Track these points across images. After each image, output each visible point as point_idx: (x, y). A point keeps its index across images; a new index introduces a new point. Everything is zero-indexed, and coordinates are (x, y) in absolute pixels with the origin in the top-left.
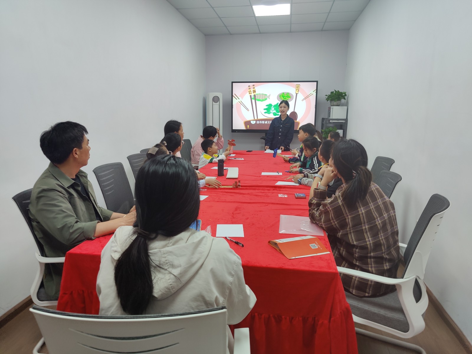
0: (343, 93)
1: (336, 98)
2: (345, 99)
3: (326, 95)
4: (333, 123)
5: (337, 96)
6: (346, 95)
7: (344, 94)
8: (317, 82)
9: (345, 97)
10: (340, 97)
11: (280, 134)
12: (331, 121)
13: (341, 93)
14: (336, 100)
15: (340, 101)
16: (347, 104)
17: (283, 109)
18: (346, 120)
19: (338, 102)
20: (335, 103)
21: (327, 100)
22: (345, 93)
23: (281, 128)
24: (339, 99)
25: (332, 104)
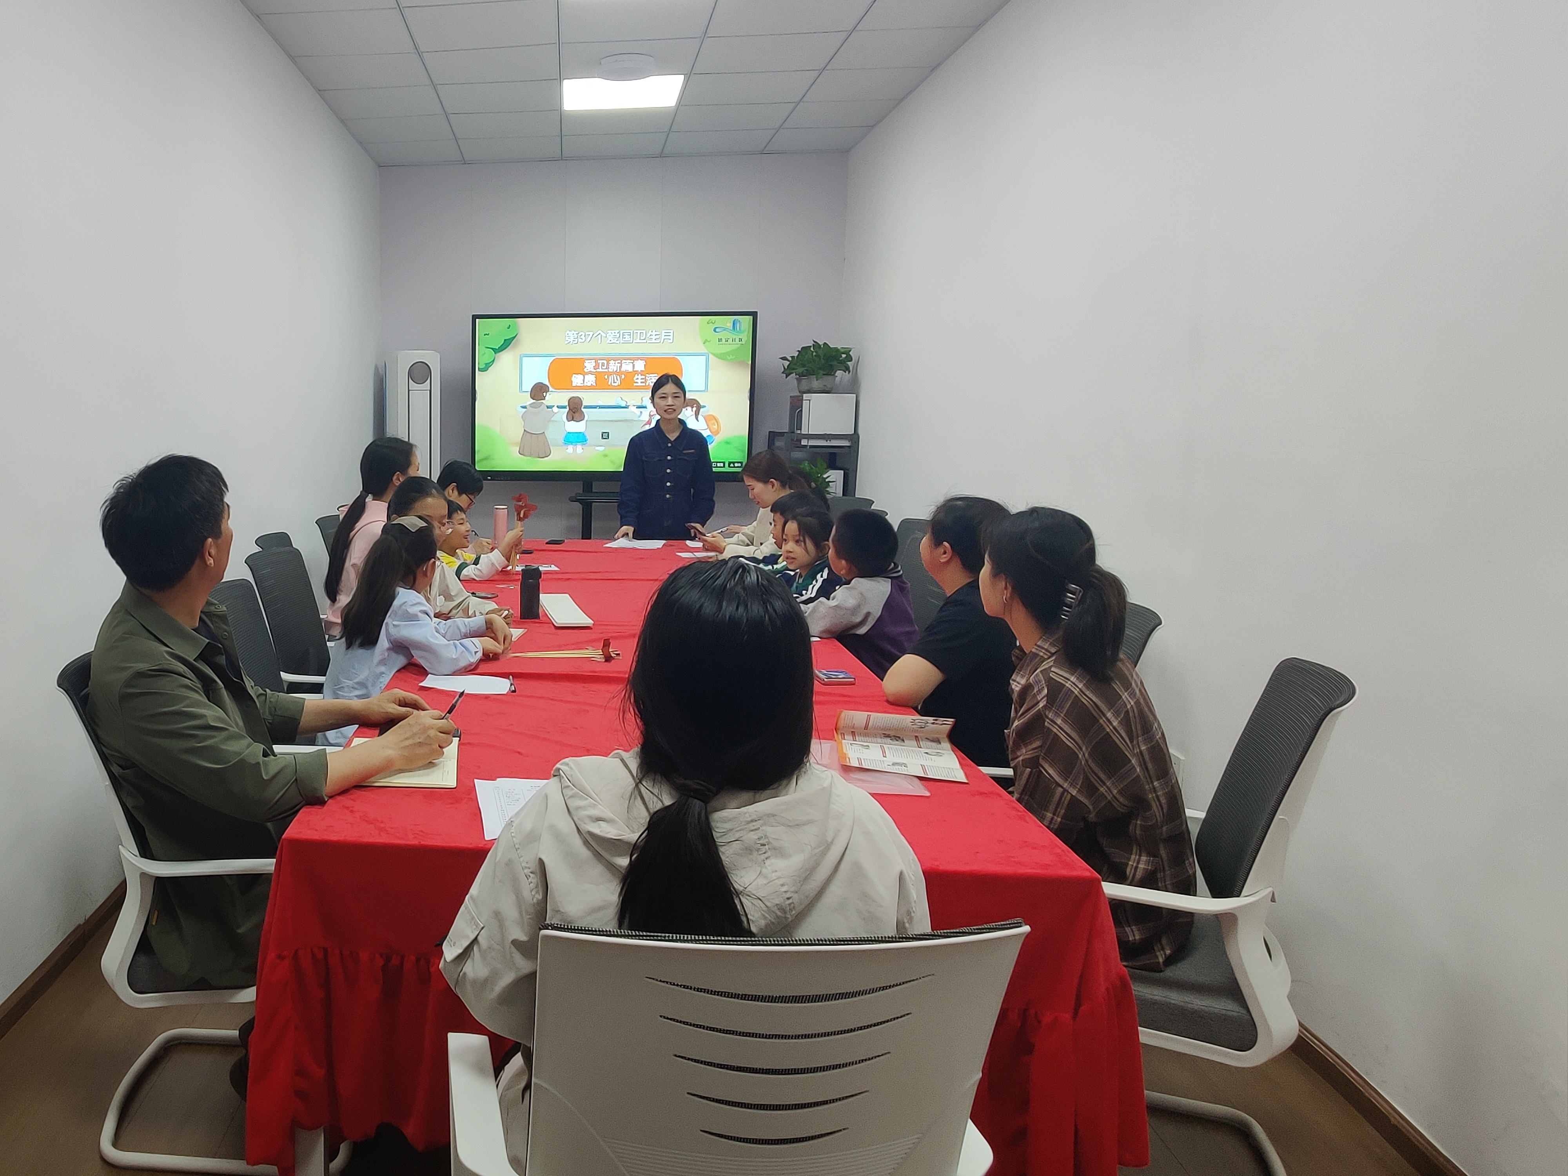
0: (842, 350)
1: (820, 368)
2: (847, 369)
3: (784, 359)
4: (811, 447)
5: (823, 362)
6: (850, 358)
7: (844, 356)
8: (754, 315)
9: (849, 363)
10: (831, 365)
11: (668, 484)
12: (804, 442)
13: (837, 350)
14: (822, 372)
15: (830, 378)
16: (853, 388)
17: (670, 401)
18: (854, 438)
19: (826, 381)
20: (816, 384)
21: (787, 372)
22: (847, 352)
23: (669, 464)
24: (830, 371)
25: (804, 387)
